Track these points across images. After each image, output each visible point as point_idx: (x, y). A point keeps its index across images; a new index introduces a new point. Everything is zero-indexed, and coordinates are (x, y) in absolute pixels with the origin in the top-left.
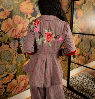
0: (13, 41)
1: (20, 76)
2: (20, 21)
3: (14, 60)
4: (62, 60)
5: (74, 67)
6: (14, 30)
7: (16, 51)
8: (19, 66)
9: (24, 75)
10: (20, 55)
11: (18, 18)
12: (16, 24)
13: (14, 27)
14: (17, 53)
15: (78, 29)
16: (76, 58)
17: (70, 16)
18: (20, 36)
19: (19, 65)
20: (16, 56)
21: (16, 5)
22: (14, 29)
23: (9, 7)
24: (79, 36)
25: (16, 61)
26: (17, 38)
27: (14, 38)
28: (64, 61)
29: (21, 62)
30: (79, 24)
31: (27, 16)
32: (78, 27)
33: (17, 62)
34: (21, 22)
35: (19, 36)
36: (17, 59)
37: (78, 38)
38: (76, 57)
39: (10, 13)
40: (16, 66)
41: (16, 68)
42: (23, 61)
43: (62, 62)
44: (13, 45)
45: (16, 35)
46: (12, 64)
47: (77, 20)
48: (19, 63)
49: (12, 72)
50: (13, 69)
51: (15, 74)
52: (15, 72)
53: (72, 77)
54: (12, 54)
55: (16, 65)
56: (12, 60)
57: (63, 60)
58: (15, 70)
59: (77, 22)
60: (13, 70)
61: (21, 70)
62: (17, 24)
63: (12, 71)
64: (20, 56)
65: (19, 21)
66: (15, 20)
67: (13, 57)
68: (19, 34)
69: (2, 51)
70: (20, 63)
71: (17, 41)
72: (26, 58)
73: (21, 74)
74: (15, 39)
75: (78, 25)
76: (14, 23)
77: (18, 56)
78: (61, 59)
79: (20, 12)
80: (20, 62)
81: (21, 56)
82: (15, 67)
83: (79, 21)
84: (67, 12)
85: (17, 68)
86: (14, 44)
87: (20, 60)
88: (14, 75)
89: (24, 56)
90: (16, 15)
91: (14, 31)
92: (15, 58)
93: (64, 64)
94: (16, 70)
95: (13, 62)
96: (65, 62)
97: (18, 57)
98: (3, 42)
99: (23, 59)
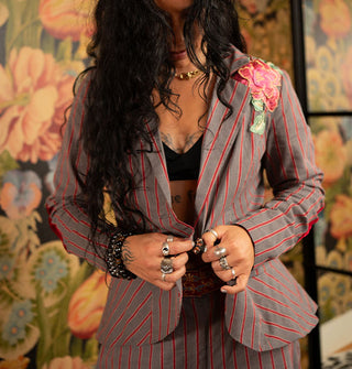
0: (14, 176)
2: (44, 73)
3: (25, 277)
5: (335, 304)
6: (15, 120)
7: (30, 228)
8: (49, 310)
9: (78, 360)
10: (49, 250)
11: (31, 59)
12: (26, 90)
13: (15, 108)
14: (35, 240)
15: (333, 93)
16: (342, 254)
17: (288, 31)
18: (45, 148)
19: (48, 302)
20: (29, 253)
22: (16, 114)
24: (342, 133)
25: (33, 281)
26: (34, 160)
27: (19, 162)
29: (60, 289)
31: (76, 45)
32: (331, 85)
33: (39, 289)
34: (48, 78)
35: (42, 152)
36: (37, 270)
38: (342, 246)
40: (33, 310)
41: (32, 323)
42: (66, 280)
44: (17, 199)
45: (27, 148)
46: (11, 300)
48: (47, 294)
49: (14, 346)
50: (21, 324)
51: (32, 354)
52: (29, 345)
54: (10, 246)
55: (33, 301)
56: (15, 279)
58: (27, 330)
59: (324, 58)
60: (22, 334)
61: (58, 331)
62: (31, 90)
63: (13, 340)
64: (53, 253)
65: (38, 74)
66: (19, 73)
67: (18, 262)
68: (42, 141)
70: (55, 292)
71: (32, 176)
72: (81, 262)
73: (61, 355)
74: (24, 166)
75: (329, 75)
76: (15, 88)
77: (42, 253)
79: (40, 30)
80: (55, 286)
81: (59, 253)
82: (30, 316)
83: (333, 53)
84: (269, 11)
85: (38, 320)
86: (21, 191)
87: (54, 275)
88: (27, 360)
90: (22, 45)
91: (18, 126)
92: (27, 266)
94: (36, 333)
95: (15, 286)
97: (40, 261)
99: (69, 269)
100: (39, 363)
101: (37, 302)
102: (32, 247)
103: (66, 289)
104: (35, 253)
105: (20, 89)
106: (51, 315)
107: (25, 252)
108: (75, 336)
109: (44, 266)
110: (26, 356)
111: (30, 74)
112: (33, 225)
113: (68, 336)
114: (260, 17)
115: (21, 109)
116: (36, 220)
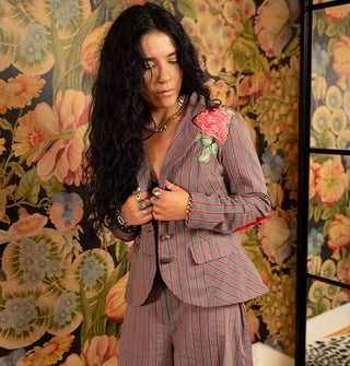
0: (60, 197)
1: (95, 339)
2: (85, 112)
3: (71, 276)
4: (270, 270)
5: (326, 302)
6: (61, 151)
7: (74, 238)
8: (90, 301)
9: (113, 338)
10: (90, 255)
11: (74, 100)
12: (71, 126)
13: (62, 141)
14: (79, 247)
15: (339, 129)
16: (336, 262)
19: (89, 295)
20: (74, 257)
21: (65, 48)
22: (63, 147)
23: (38, 56)
24: (344, 162)
25: (78, 278)
26: (78, 185)
27: (65, 185)
28: (279, 274)
29: (98, 284)
30: (342, 108)
32: (338, 120)
33: (82, 284)
35: (84, 177)
36: (80, 270)
37: (342, 169)
38: (336, 256)
39: (43, 81)
40: (77, 300)
41: (77, 310)
42: (104, 278)
43: (272, 281)
44: (64, 215)
45: (71, 174)
46: (60, 293)
47: (333, 89)
48: (88, 289)
49: (63, 326)
50: (68, 310)
51: (77, 333)
52: (75, 326)
53: (318, 343)
54: (58, 251)
55: (77, 294)
56: (63, 277)
57: (274, 272)
58: (73, 315)
59: (334, 97)
60: (69, 318)
61: (98, 317)
62: (75, 126)
63: (62, 323)
64: (93, 257)
65: (80, 113)
66: (64, 112)
67: (65, 264)
69: (19, 241)
70: (94, 287)
71: (75, 196)
72: (116, 264)
73: (100, 334)
74: (69, 189)
75: (337, 111)
76: (61, 124)
77: (84, 257)
78: (268, 265)
79: (82, 74)
80: (95, 282)
81: (98, 257)
82: (75, 305)
83: (342, 92)
84: (284, 56)
85: (81, 308)
86: (67, 209)
87: (94, 274)
88: (73, 337)
89: (109, 259)
90: (67, 88)
91: (64, 155)
92: (72, 267)
93: (280, 287)
94: (79, 318)
95: (63, 282)
96: (284, 277)
97: (82, 263)
98: (22, 205)
99: (106, 270)
100: (82, 339)
101: (80, 294)
102: (76, 254)
103: (103, 285)
104: (79, 258)
105: (64, 127)
106: (91, 304)
107: (71, 256)
108: (110, 321)
109: (86, 268)
110: (72, 334)
111: (73, 113)
112: (77, 235)
113: (106, 320)
114: (276, 62)
115: (67, 142)
116: (79, 232)
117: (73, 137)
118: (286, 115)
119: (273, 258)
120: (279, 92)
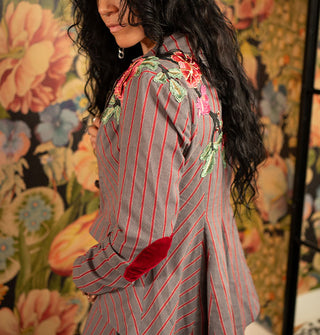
0: (4, 125)
1: (34, 294)
2: (41, 28)
3: (9, 217)
4: (262, 228)
6: (7, 73)
7: (16, 173)
8: (31, 247)
9: (56, 294)
10: (34, 195)
11: (27, 15)
12: (21, 44)
13: (9, 61)
14: (21, 184)
18: (37, 101)
19: (30, 241)
20: (14, 196)
22: (9, 67)
25: (17, 221)
26: (25, 111)
27: (10, 111)
28: (271, 234)
29: (42, 230)
33: (22, 228)
34: (45, 33)
35: (33, 104)
36: (21, 212)
40: (15, 246)
41: (14, 258)
42: (50, 223)
43: (264, 241)
44: (5, 146)
45: (18, 99)
48: (29, 234)
50: (3, 257)
52: (9, 275)
55: (15, 238)
57: (266, 231)
58: (8, 263)
60: (3, 266)
61: (38, 267)
62: (27, 44)
64: (38, 197)
65: (34, 29)
66: (15, 28)
67: (3, 202)
68: (34, 94)
70: (37, 232)
71: (21, 125)
72: (66, 206)
73: (40, 287)
74: (15, 116)
76: (10, 41)
77: (27, 196)
78: (260, 222)
80: (38, 227)
81: (44, 198)
82: (12, 251)
85: (19, 255)
86: (10, 139)
87: (37, 217)
88: (6, 288)
89: (58, 201)
90: (20, 1)
91: (11, 77)
92: (11, 207)
93: (272, 251)
94: (16, 267)
96: (278, 239)
97: (24, 203)
99: (53, 213)
100: (17, 291)
101: (19, 240)
102: (18, 191)
103: (49, 231)
104: (20, 197)
105: (15, 43)
106: (32, 252)
107: (10, 195)
108: (54, 273)
109: (28, 208)
110: (5, 284)
111: (25, 29)
112: (20, 170)
113: (48, 272)
115: (15, 61)
116: (23, 167)
117: (23, 57)
118: (292, 45)
119: (266, 214)
120: (286, 17)
